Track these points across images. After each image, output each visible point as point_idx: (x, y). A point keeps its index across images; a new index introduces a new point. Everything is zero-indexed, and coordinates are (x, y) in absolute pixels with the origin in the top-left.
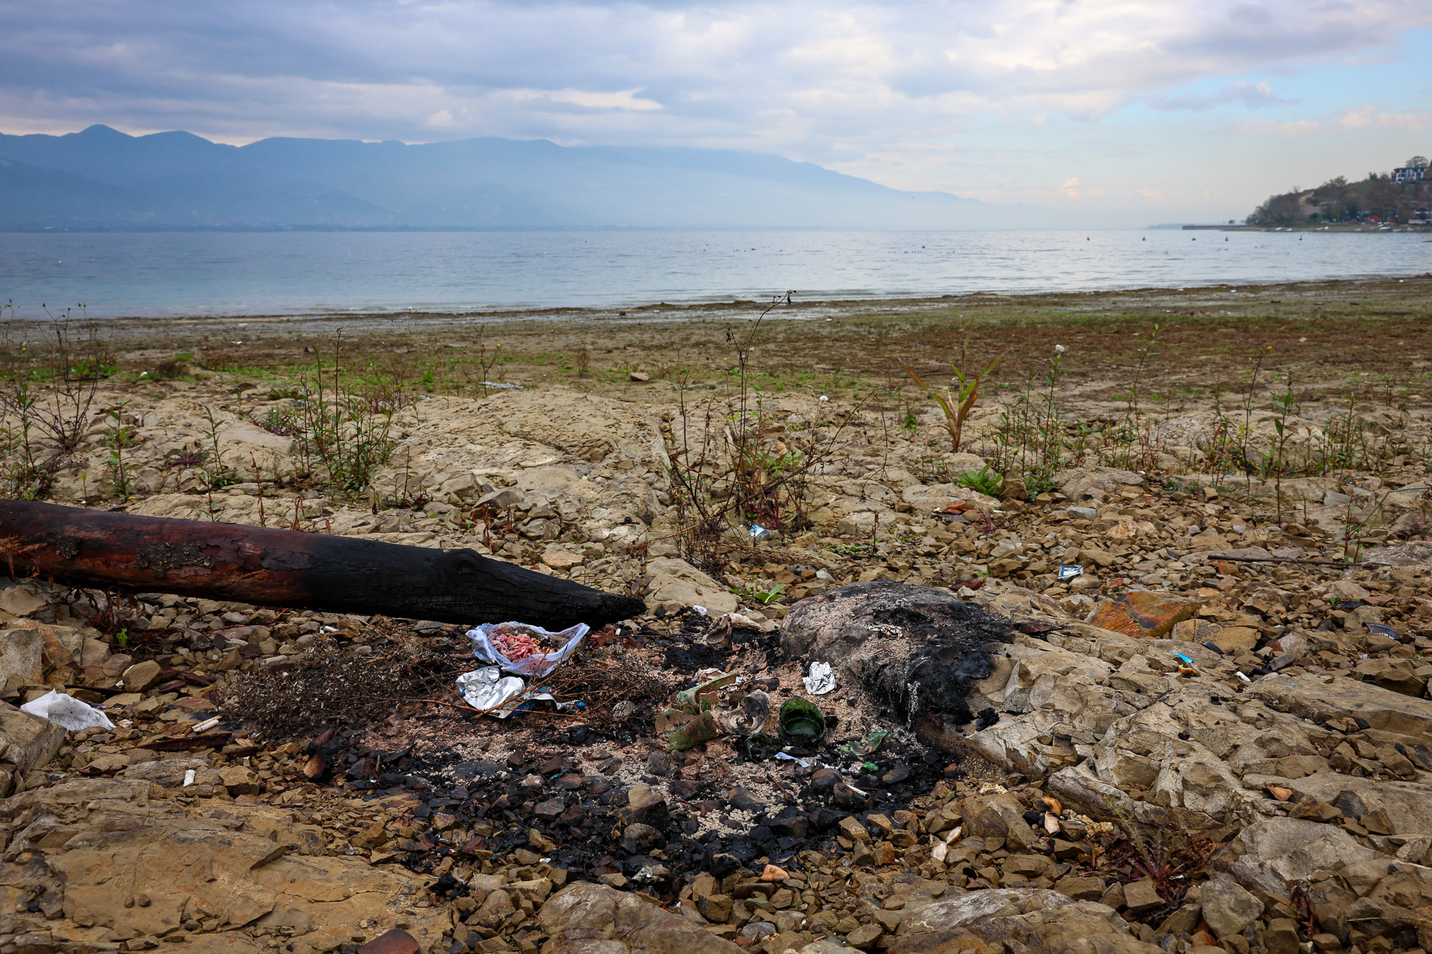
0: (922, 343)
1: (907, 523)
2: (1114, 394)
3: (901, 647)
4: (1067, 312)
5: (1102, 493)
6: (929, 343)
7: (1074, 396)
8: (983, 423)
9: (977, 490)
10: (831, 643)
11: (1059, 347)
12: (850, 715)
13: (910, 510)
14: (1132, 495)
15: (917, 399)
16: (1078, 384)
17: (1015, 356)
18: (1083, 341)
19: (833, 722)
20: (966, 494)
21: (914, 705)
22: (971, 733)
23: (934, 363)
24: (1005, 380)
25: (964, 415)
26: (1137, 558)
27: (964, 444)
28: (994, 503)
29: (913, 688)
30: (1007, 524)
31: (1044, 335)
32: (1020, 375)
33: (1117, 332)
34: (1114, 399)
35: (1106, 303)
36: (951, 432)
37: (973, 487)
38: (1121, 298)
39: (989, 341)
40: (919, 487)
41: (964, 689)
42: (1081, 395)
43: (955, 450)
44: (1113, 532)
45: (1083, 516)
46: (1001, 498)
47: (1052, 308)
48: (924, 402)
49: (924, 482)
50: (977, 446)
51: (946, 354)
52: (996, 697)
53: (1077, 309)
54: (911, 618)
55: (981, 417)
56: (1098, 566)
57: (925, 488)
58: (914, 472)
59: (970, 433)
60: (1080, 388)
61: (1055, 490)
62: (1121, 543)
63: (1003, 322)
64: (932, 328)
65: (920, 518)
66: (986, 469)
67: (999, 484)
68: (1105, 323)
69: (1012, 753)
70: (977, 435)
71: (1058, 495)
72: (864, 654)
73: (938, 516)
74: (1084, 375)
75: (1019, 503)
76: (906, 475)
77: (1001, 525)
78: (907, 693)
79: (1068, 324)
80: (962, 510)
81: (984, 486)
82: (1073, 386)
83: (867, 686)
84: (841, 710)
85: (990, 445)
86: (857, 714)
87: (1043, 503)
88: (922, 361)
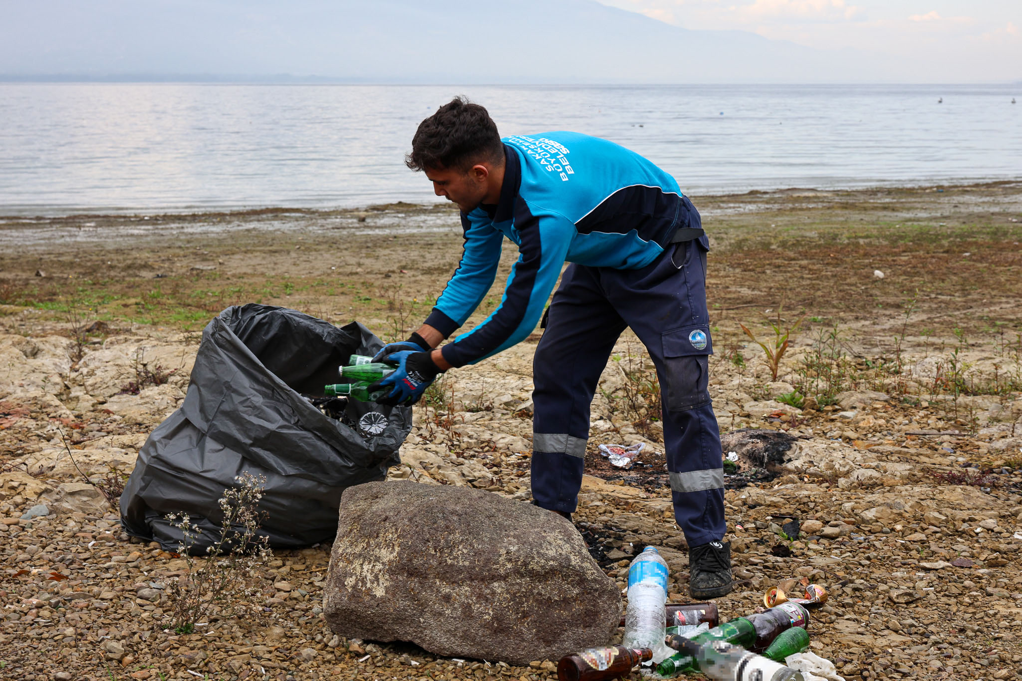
0: (732, 266)
1: (748, 423)
2: (923, 328)
3: (761, 445)
4: (897, 220)
5: (862, 405)
6: (739, 265)
7: (884, 330)
8: (793, 360)
9: (788, 404)
10: (735, 446)
11: (878, 273)
12: (745, 466)
13: (748, 416)
14: (878, 406)
15: (734, 335)
16: (891, 317)
17: (832, 282)
18: (908, 263)
19: (739, 467)
20: (781, 407)
21: (766, 460)
22: (784, 465)
23: (745, 292)
24: (819, 313)
25: (780, 355)
26: (870, 435)
27: (780, 376)
28: (799, 411)
29: (766, 454)
30: (805, 422)
31: (866, 255)
32: (834, 307)
33: (947, 252)
34: (921, 334)
35: (946, 205)
36: (771, 369)
37: (786, 402)
38: (967, 198)
39: (804, 262)
40: (753, 403)
41: (782, 454)
42: (890, 329)
43: (774, 380)
44: (861, 424)
45: (848, 418)
46: (802, 409)
47: (881, 213)
48: (741, 338)
49: (756, 400)
50: (788, 378)
51: (757, 280)
52: (792, 456)
53: (910, 215)
54: (763, 437)
55: (793, 355)
56: (850, 439)
57: (756, 403)
58: (749, 394)
59: (784, 368)
60: (892, 322)
61: (835, 404)
62: (864, 428)
63: (821, 236)
64: (739, 245)
65: (755, 420)
66: (795, 392)
67: (802, 400)
68: (936, 238)
69: (796, 467)
70: (789, 370)
71: (837, 407)
72: (749, 447)
73: (766, 419)
74: (898, 306)
75: (813, 411)
76: (745, 396)
77: (802, 423)
78: (763, 456)
79: (894, 239)
80: (779, 415)
81: (792, 401)
82: (885, 319)
83: (749, 457)
84: (741, 464)
85: (796, 377)
86: (747, 466)
87: (827, 412)
88: (733, 289)
